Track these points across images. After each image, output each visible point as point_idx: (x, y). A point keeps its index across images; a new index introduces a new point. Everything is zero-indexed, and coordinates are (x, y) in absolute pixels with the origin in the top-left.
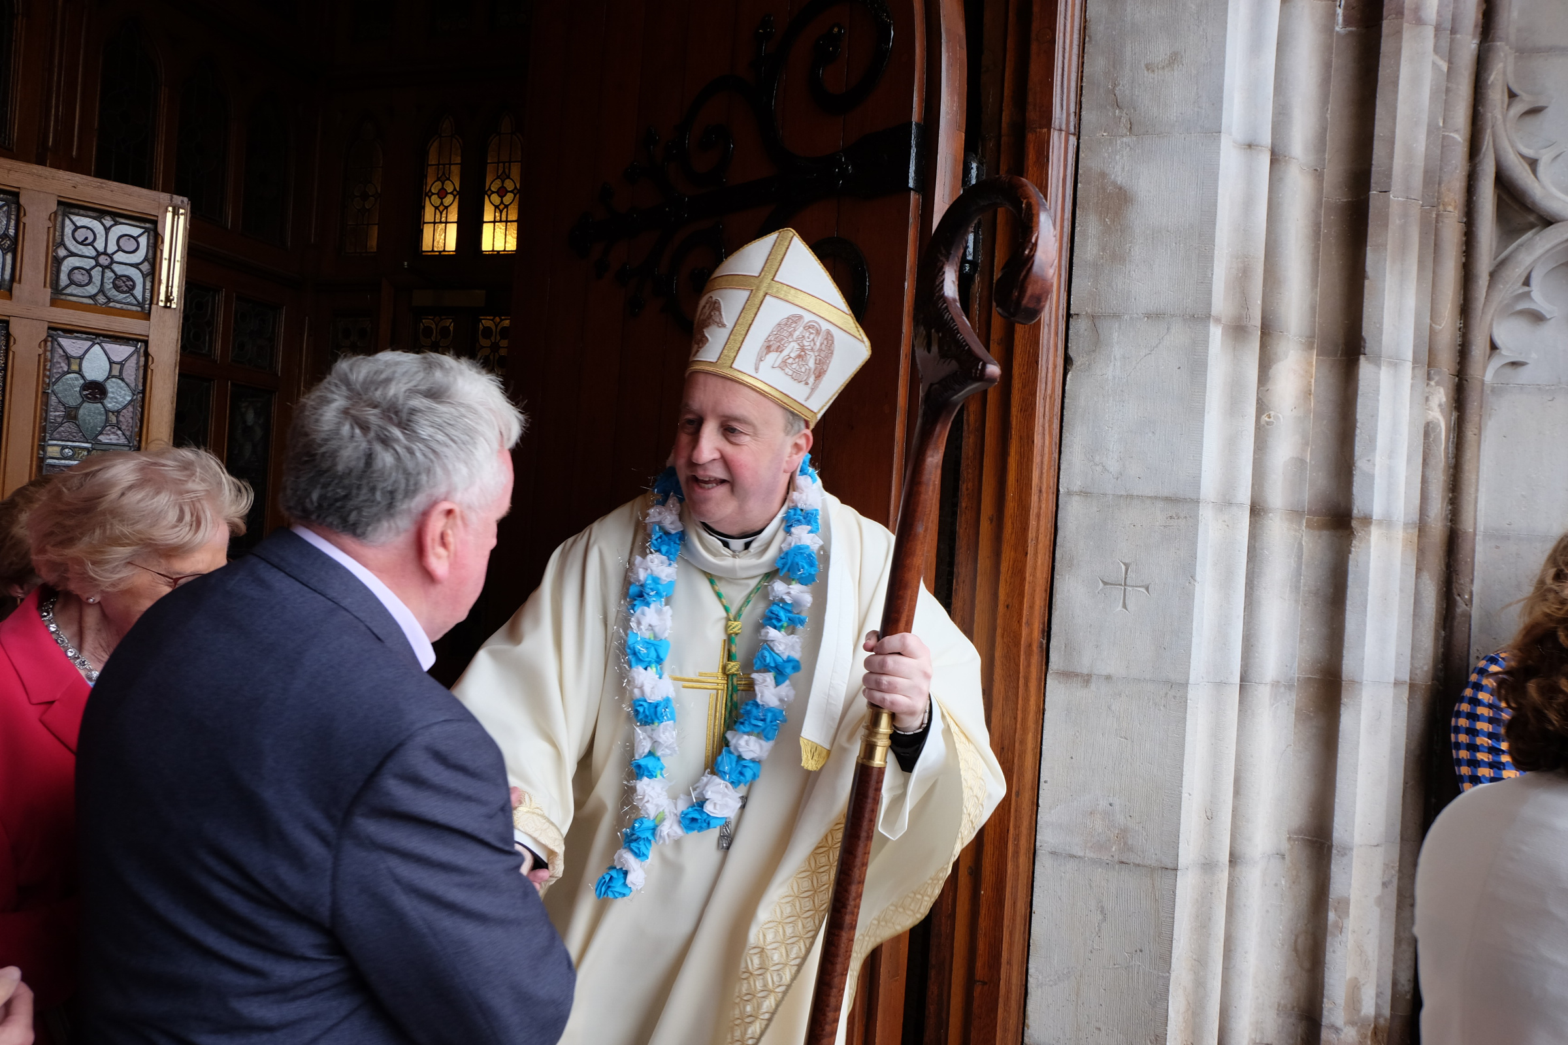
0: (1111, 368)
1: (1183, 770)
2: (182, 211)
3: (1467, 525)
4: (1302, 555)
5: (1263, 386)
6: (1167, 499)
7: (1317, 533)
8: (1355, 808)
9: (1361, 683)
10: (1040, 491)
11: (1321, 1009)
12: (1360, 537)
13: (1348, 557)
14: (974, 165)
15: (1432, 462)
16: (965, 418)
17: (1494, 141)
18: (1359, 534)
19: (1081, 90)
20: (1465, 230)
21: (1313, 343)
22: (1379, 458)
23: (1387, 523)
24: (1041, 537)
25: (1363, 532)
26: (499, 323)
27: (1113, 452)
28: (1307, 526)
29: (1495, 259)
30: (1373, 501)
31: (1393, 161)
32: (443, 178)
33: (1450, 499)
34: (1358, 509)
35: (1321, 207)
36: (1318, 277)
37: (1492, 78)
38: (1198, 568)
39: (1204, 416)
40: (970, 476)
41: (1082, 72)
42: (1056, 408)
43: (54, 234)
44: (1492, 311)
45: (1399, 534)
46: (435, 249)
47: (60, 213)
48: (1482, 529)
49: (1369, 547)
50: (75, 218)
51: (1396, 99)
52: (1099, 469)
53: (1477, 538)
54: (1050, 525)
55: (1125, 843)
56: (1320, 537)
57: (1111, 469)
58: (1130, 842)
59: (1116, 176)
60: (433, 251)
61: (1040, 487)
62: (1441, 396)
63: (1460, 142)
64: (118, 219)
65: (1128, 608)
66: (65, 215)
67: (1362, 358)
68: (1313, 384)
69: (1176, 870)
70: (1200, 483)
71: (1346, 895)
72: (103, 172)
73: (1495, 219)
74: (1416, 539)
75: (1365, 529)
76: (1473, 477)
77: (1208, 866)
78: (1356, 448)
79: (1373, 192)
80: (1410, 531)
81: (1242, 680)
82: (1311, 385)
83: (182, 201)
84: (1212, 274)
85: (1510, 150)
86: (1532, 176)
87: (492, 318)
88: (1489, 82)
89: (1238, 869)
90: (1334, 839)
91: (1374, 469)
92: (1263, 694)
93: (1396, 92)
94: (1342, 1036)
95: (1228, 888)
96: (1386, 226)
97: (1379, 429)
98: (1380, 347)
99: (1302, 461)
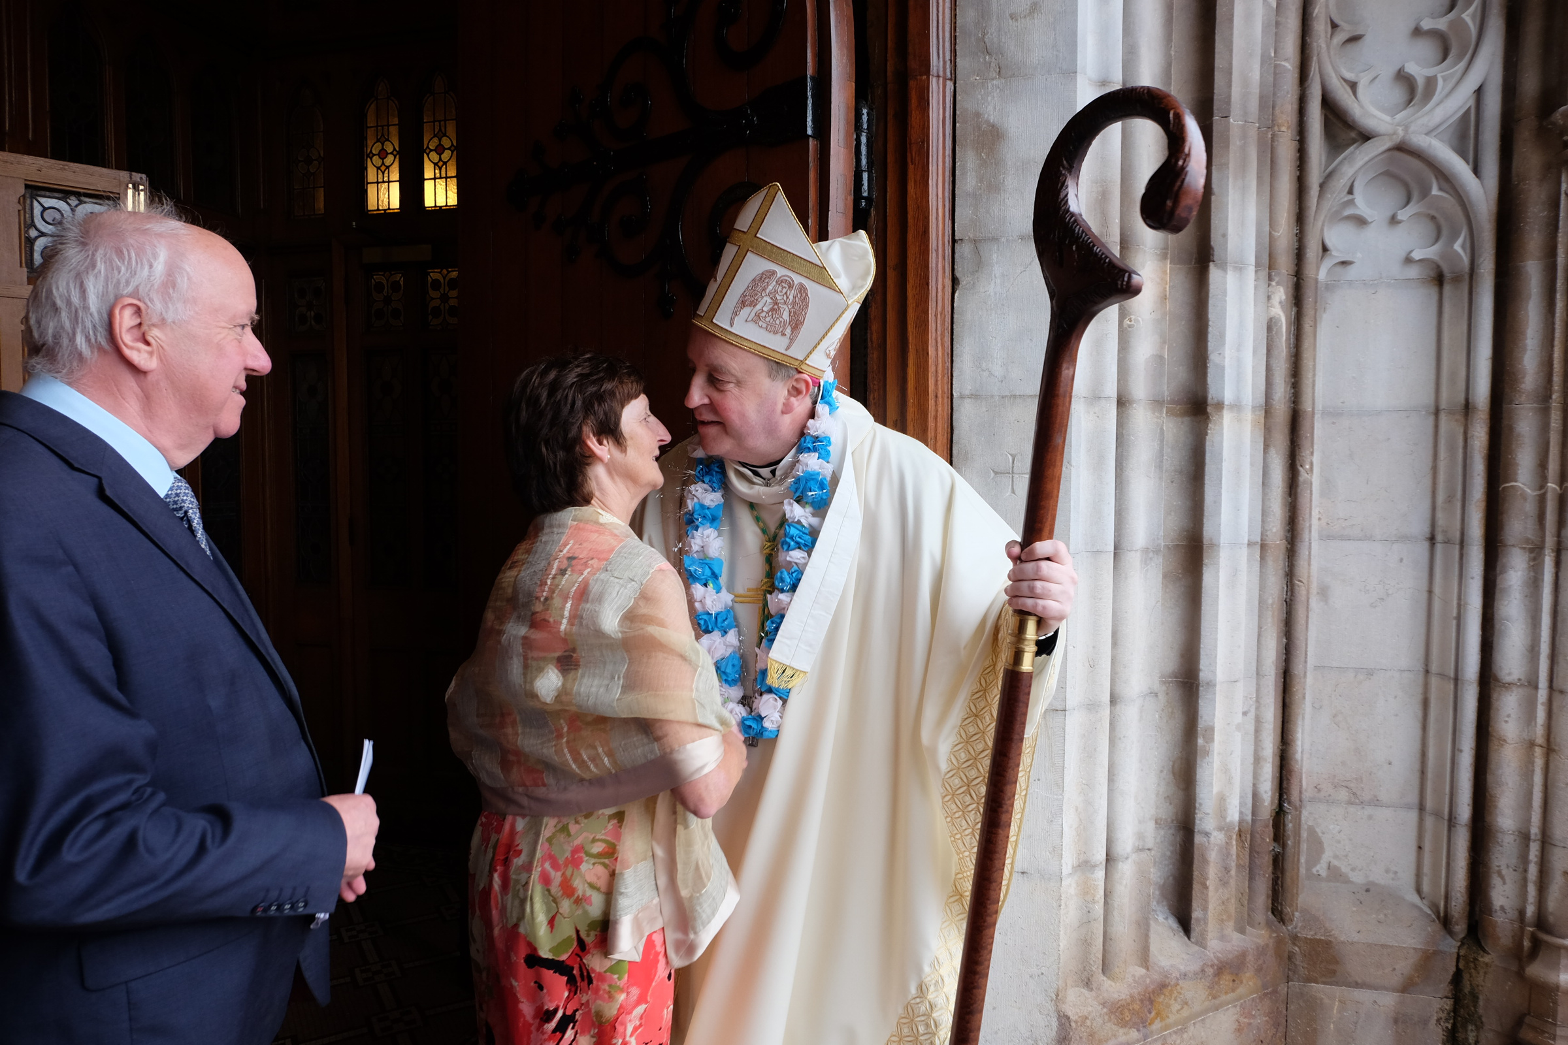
0: (992, 285)
2: (141, 187)
3: (1306, 406)
4: (1163, 439)
7: (1179, 419)
8: (1217, 650)
9: (1219, 545)
10: (936, 396)
11: (1194, 818)
12: (1214, 420)
13: (1205, 439)
14: (865, 111)
15: (1275, 352)
16: (869, 337)
17: (1320, 68)
18: (1214, 418)
19: (955, 39)
20: (1298, 147)
21: (1167, 254)
22: (1229, 351)
23: (1237, 407)
24: (939, 436)
25: (1217, 417)
26: (447, 275)
27: (997, 359)
28: (1167, 413)
29: (1324, 171)
30: (1224, 388)
31: (1231, 89)
32: (382, 139)
33: (1293, 384)
34: (1212, 394)
37: (1316, 11)
38: (1072, 454)
40: (876, 387)
41: (955, 23)
42: (946, 324)
43: (25, 216)
44: (1322, 218)
45: (1248, 416)
46: (381, 208)
47: (28, 195)
48: (1320, 408)
49: (1222, 429)
50: (42, 200)
51: (1232, 34)
52: (986, 374)
53: (1316, 416)
54: (947, 426)
56: (1182, 422)
57: (996, 374)
59: (989, 115)
60: (378, 210)
61: (936, 393)
62: (1281, 294)
63: (1289, 70)
64: (83, 198)
65: (1016, 493)
66: (33, 197)
67: (1211, 265)
68: (1168, 291)
69: (1064, 709)
71: (1211, 724)
72: (58, 154)
73: (1323, 137)
74: (1262, 420)
75: (1219, 414)
76: (1311, 364)
77: (1092, 706)
78: (1209, 344)
79: (1215, 118)
80: (1257, 413)
81: (1115, 549)
82: (1165, 292)
83: (141, 178)
85: (1333, 75)
86: (1353, 97)
87: (439, 270)
88: (1314, 15)
89: (1118, 707)
90: (1200, 678)
91: (1224, 361)
92: (1133, 559)
93: (1231, 28)
94: (1212, 839)
95: (1110, 724)
96: (1227, 147)
97: (1227, 326)
98: (1226, 254)
99: (1161, 357)
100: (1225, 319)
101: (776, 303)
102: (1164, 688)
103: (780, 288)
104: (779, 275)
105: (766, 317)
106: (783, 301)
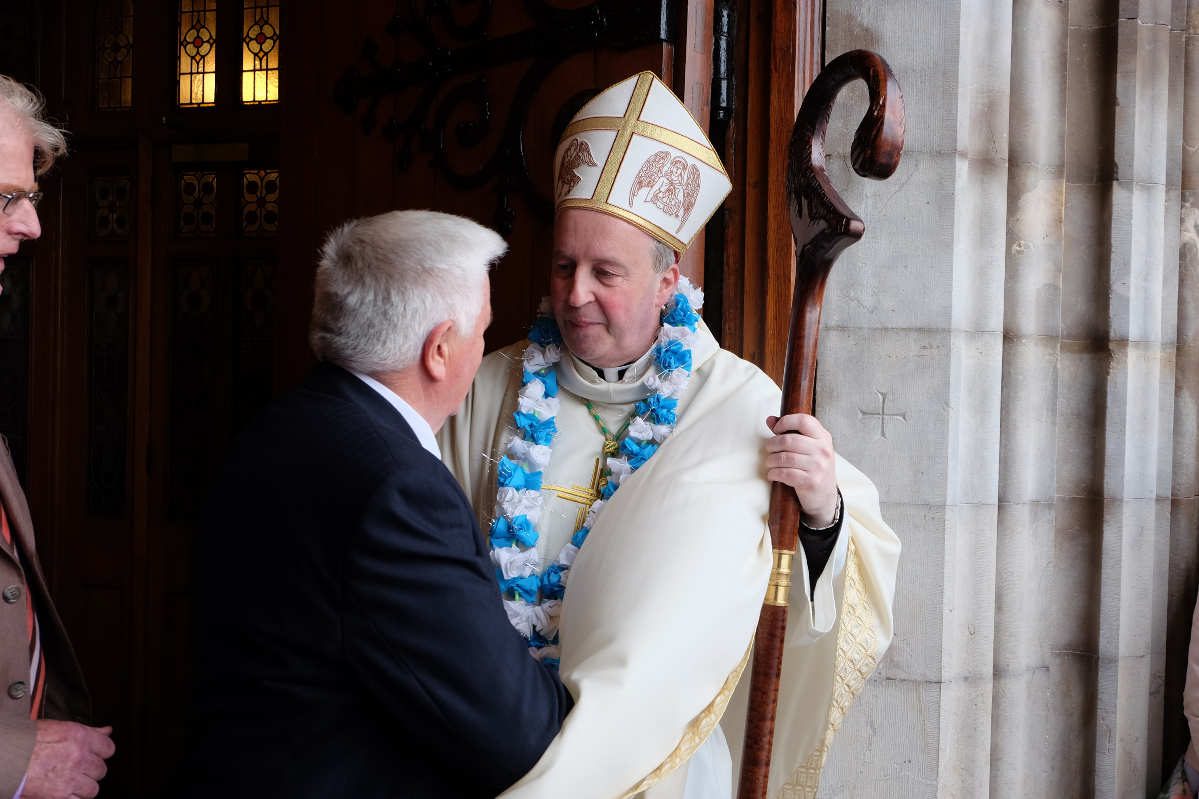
0: (863, 206)
1: (943, 588)
4: (1057, 379)
5: (1013, 216)
6: (920, 330)
7: (1077, 356)
8: (1119, 621)
9: (1121, 500)
12: (1117, 358)
13: (1107, 378)
14: (725, 13)
15: (1186, 283)
16: (725, 260)
18: (1117, 355)
21: (1062, 172)
22: (1134, 281)
23: (1144, 344)
25: (1120, 354)
26: (264, 177)
27: (867, 287)
28: (1061, 349)
30: (1128, 322)
32: (198, 26)
34: (1114, 331)
35: (1067, 38)
36: (1065, 107)
38: (951, 394)
39: (953, 248)
45: (1157, 354)
46: (194, 101)
49: (1126, 368)
52: (854, 303)
55: (892, 660)
56: (1081, 360)
57: (866, 304)
58: (896, 659)
59: (862, 18)
60: (191, 103)
62: (1196, 216)
65: (887, 435)
67: (1113, 184)
68: (1063, 213)
69: (940, 682)
70: (951, 313)
71: (1113, 706)
74: (1174, 359)
75: (1123, 351)
77: (971, 679)
78: (1112, 272)
79: (1121, 20)
80: (1168, 351)
81: (1000, 501)
82: (1061, 213)
84: (957, 111)
89: (1003, 681)
90: (1100, 652)
91: (1129, 292)
92: (1021, 514)
95: (994, 700)
96: (1134, 52)
97: (1133, 252)
98: (1132, 172)
99: (1055, 287)
100: (1130, 245)
101: (672, 183)
102: (1058, 661)
103: (675, 169)
104: (673, 157)
105: (663, 197)
106: (678, 182)
